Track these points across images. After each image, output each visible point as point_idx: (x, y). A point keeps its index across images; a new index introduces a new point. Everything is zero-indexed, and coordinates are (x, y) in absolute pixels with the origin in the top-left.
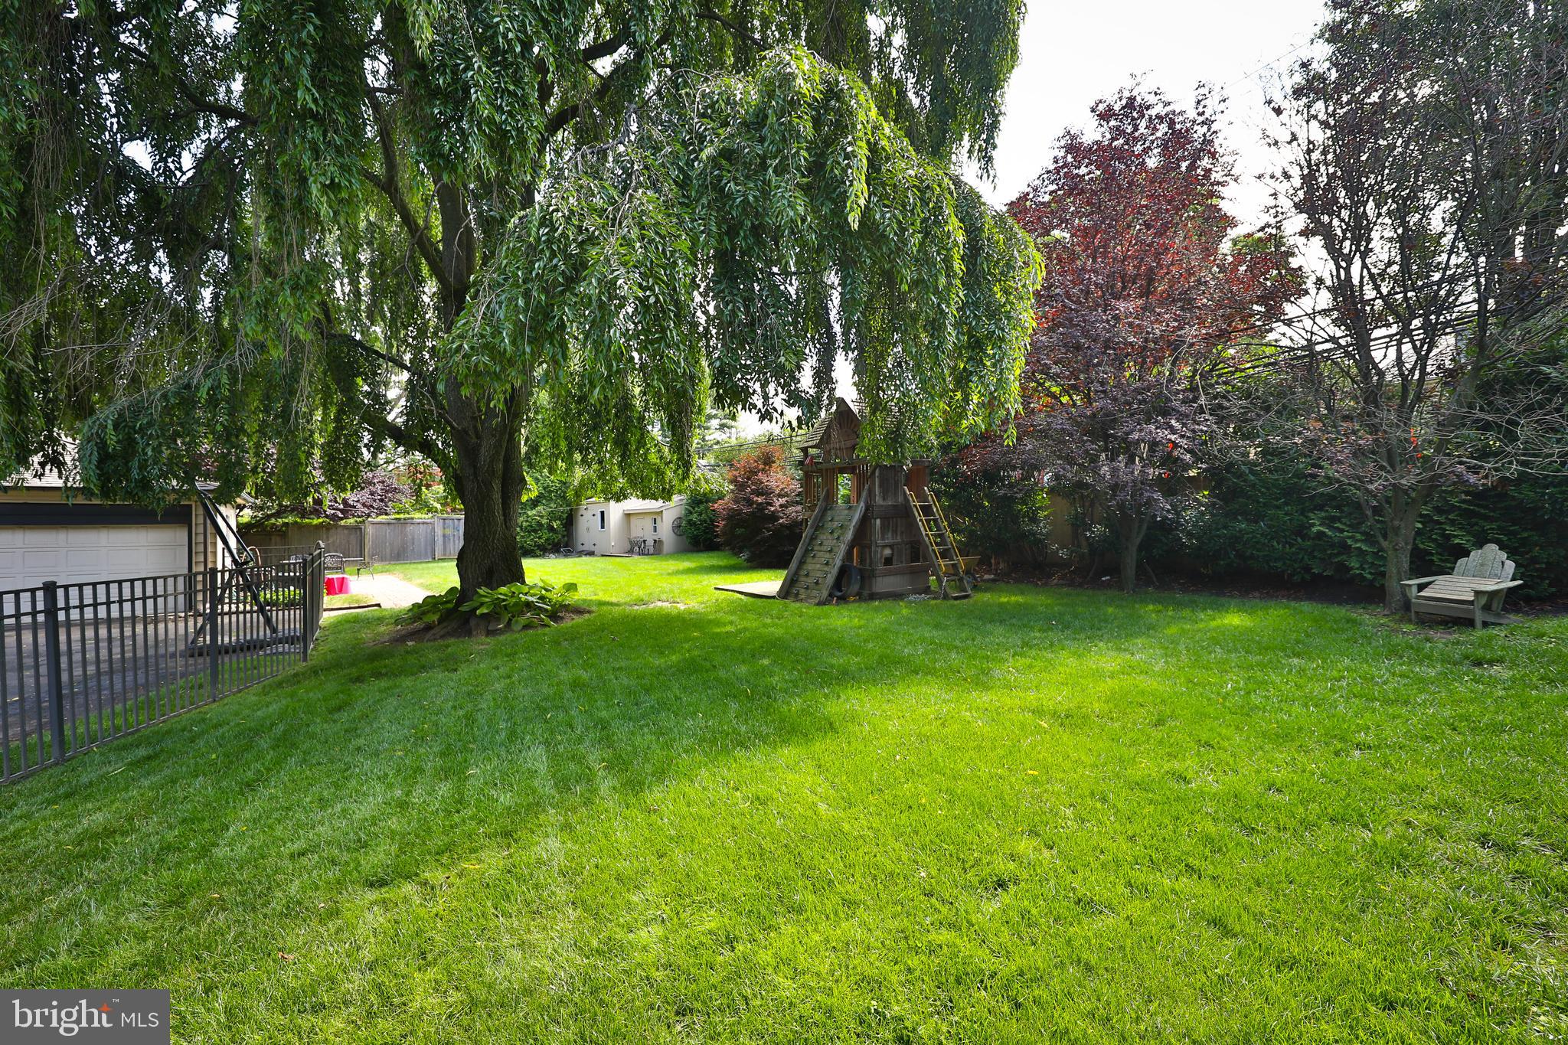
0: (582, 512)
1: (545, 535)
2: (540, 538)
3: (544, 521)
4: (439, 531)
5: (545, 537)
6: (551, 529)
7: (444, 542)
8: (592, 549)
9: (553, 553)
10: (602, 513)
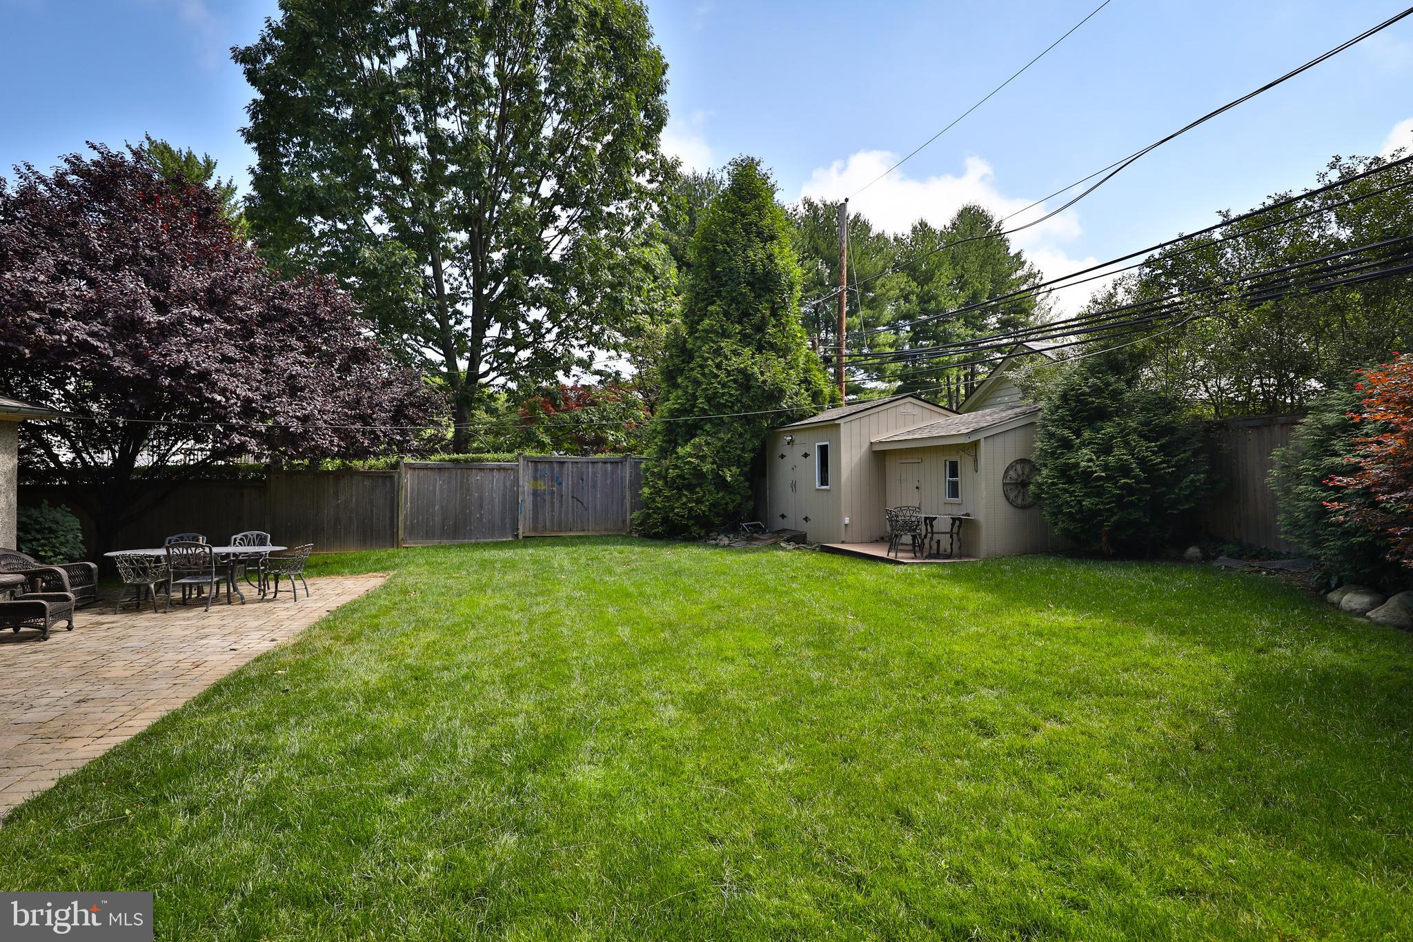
0: (783, 448)
1: (712, 496)
2: (699, 501)
3: (706, 467)
4: (526, 484)
5: (709, 499)
6: (721, 483)
7: (535, 505)
8: (803, 527)
9: (727, 533)
10: (824, 450)
